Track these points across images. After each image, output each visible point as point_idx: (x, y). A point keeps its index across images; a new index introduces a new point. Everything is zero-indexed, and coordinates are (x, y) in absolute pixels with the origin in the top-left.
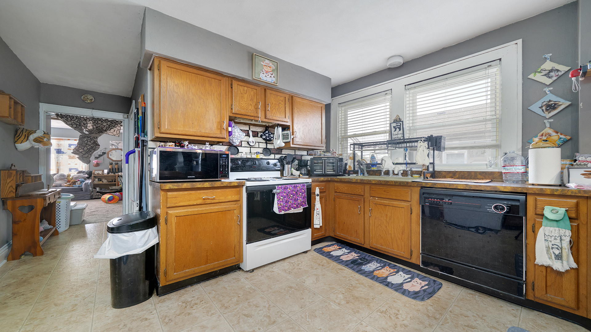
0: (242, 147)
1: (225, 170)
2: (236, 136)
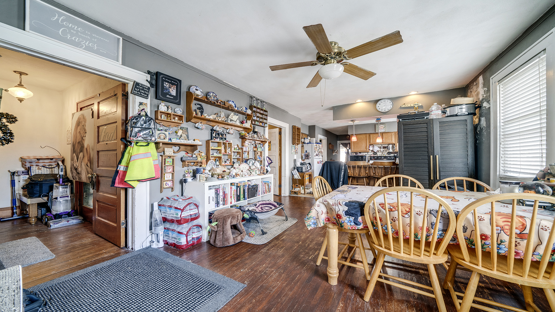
2: (374, 149)
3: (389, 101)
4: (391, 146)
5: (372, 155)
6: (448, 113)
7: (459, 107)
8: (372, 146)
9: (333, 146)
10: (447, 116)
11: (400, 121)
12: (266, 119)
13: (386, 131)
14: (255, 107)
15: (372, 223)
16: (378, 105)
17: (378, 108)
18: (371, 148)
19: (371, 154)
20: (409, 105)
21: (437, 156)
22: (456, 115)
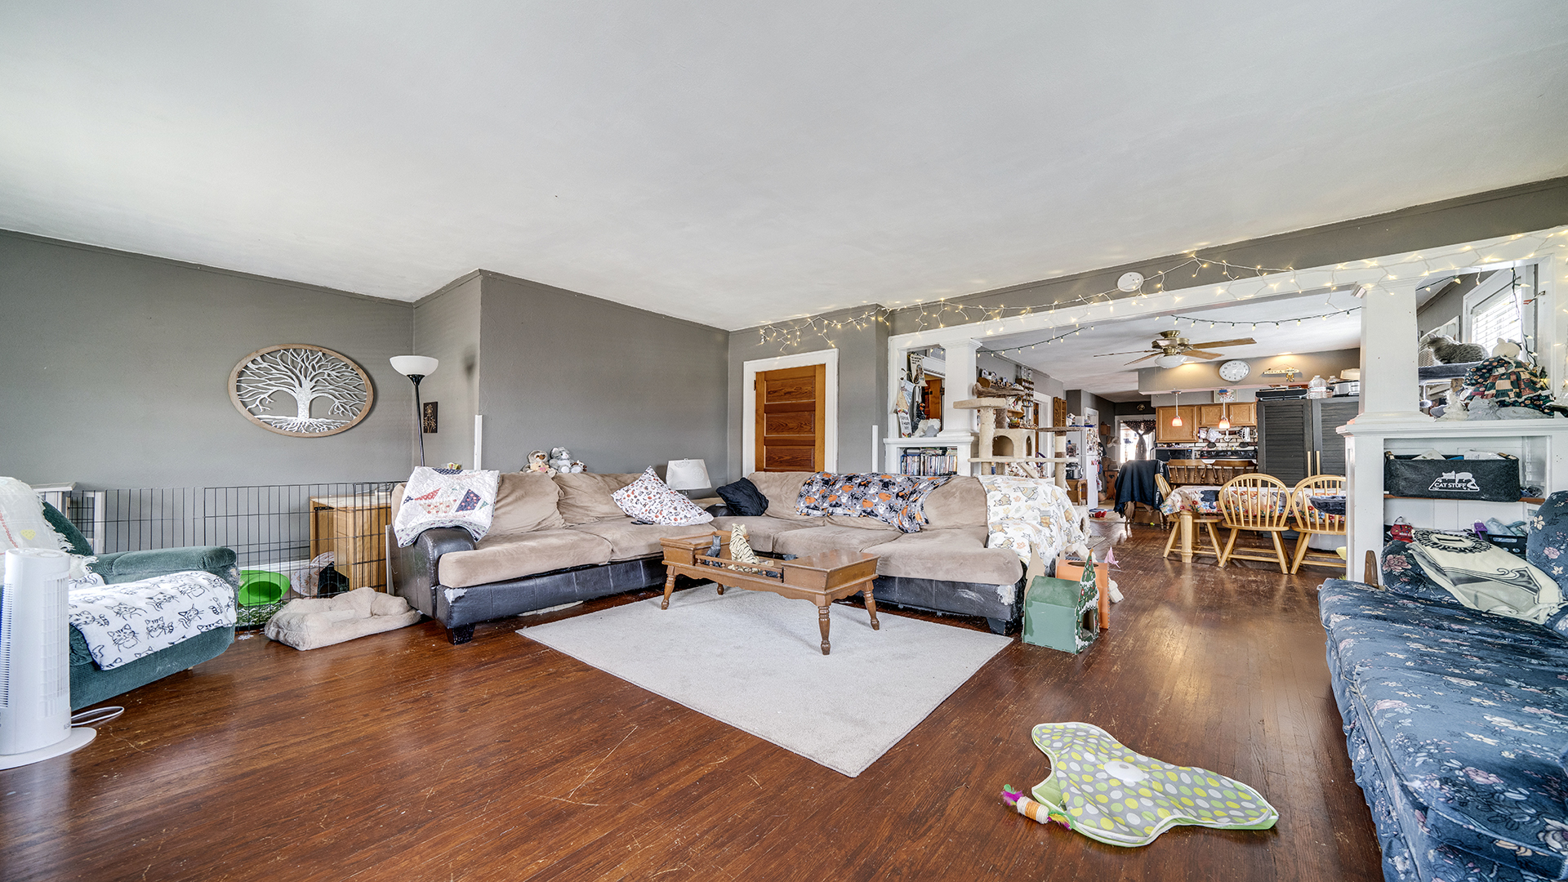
3: (1243, 364)
4: (1247, 430)
5: (1205, 449)
6: (1337, 389)
7: (1353, 384)
8: (1205, 429)
9: (1109, 429)
10: (1336, 396)
11: (1260, 400)
12: (1032, 395)
13: (1237, 401)
14: (1024, 380)
15: (1226, 507)
16: (1222, 369)
17: (1222, 375)
18: (1203, 435)
19: (1202, 445)
20: (1278, 372)
21: (1318, 452)
22: (1347, 395)
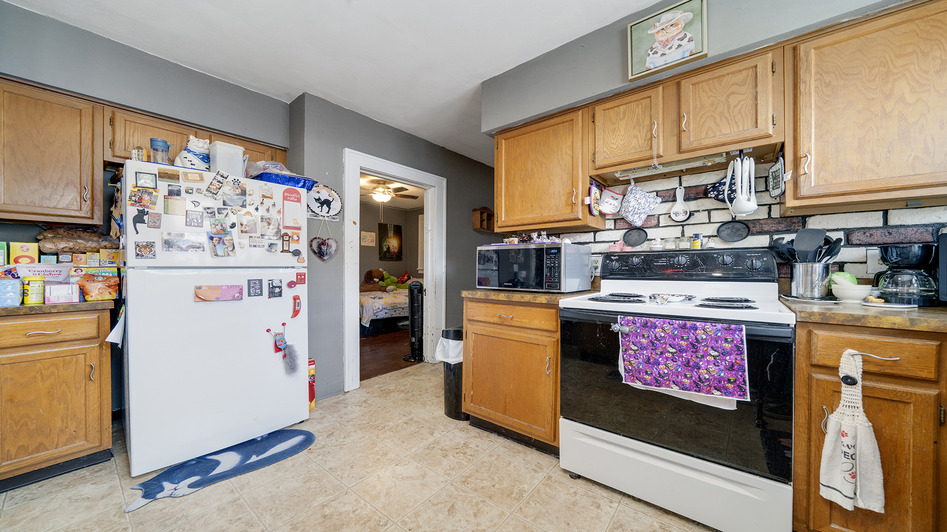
0: (659, 227)
1: (554, 275)
2: (630, 209)
5: (617, 248)
